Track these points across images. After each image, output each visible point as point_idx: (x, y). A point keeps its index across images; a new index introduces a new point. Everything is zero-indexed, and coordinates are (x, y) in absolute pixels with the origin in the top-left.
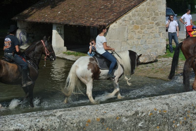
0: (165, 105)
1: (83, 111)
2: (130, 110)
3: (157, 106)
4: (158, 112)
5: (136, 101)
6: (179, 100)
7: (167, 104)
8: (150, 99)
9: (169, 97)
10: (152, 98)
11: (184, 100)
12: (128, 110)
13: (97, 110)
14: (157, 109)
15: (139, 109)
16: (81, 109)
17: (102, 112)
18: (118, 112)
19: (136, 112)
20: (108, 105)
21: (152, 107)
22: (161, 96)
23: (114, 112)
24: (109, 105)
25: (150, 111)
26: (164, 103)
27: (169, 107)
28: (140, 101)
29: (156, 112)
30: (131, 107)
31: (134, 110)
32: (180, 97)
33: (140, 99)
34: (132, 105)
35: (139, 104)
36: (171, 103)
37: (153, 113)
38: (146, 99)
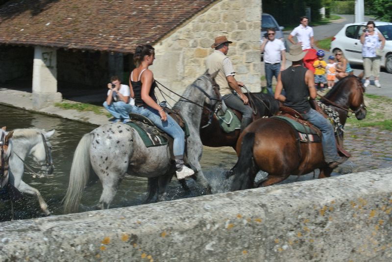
0: (259, 209)
1: (94, 220)
2: (188, 218)
3: (243, 209)
4: (245, 222)
5: (200, 201)
6: (287, 197)
7: (263, 206)
8: (229, 196)
9: (268, 191)
10: (233, 193)
11: (296, 197)
12: (185, 219)
13: (123, 219)
14: (242, 216)
15: (207, 216)
16: (91, 217)
17: (133, 222)
18: (166, 222)
19: (200, 222)
20: (144, 207)
21: (233, 211)
22: (251, 190)
23: (156, 222)
24: (147, 207)
25: (229, 221)
26: (256, 203)
27: (267, 210)
28: (208, 200)
29: (240, 221)
30: (191, 212)
31: (197, 219)
32: (288, 191)
33: (208, 196)
34: (192, 209)
35: (207, 206)
36: (270, 204)
37: (235, 223)
38: (221, 197)
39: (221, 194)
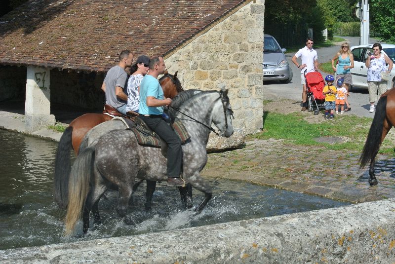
0: (275, 238)
1: (103, 249)
2: (202, 247)
3: (258, 238)
4: (261, 251)
5: (213, 229)
6: (303, 226)
7: (279, 235)
8: (243, 224)
9: (283, 220)
10: (247, 222)
11: (313, 226)
12: (198, 248)
13: (133, 247)
14: (258, 245)
15: (221, 245)
16: (100, 245)
17: (144, 251)
18: (178, 251)
19: (214, 251)
21: (248, 241)
22: (266, 218)
23: (169, 251)
24: (158, 235)
25: (244, 250)
26: (272, 233)
27: (284, 240)
28: (222, 228)
29: (255, 250)
30: (205, 241)
31: (210, 248)
32: (305, 220)
33: (221, 224)
34: (205, 237)
35: (221, 234)
36: (286, 234)
37: (251, 253)
38: (235, 225)
39: (235, 222)
